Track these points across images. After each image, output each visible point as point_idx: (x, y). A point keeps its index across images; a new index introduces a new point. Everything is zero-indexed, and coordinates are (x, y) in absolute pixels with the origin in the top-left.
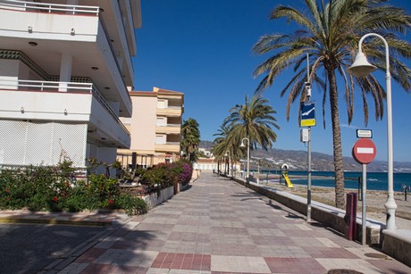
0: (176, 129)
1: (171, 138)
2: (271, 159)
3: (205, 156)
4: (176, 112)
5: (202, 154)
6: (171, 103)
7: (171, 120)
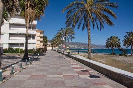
0: (42, 40)
1: (41, 42)
2: (69, 45)
3: (49, 45)
4: (42, 35)
5: (48, 44)
6: (41, 33)
7: (41, 37)
